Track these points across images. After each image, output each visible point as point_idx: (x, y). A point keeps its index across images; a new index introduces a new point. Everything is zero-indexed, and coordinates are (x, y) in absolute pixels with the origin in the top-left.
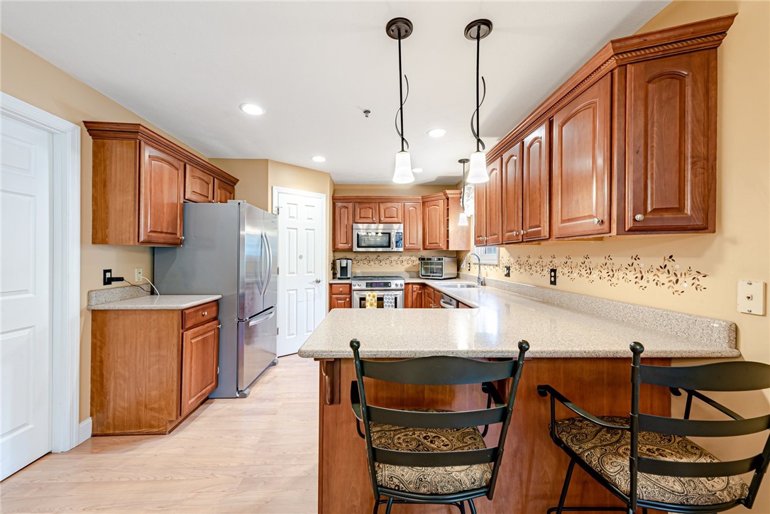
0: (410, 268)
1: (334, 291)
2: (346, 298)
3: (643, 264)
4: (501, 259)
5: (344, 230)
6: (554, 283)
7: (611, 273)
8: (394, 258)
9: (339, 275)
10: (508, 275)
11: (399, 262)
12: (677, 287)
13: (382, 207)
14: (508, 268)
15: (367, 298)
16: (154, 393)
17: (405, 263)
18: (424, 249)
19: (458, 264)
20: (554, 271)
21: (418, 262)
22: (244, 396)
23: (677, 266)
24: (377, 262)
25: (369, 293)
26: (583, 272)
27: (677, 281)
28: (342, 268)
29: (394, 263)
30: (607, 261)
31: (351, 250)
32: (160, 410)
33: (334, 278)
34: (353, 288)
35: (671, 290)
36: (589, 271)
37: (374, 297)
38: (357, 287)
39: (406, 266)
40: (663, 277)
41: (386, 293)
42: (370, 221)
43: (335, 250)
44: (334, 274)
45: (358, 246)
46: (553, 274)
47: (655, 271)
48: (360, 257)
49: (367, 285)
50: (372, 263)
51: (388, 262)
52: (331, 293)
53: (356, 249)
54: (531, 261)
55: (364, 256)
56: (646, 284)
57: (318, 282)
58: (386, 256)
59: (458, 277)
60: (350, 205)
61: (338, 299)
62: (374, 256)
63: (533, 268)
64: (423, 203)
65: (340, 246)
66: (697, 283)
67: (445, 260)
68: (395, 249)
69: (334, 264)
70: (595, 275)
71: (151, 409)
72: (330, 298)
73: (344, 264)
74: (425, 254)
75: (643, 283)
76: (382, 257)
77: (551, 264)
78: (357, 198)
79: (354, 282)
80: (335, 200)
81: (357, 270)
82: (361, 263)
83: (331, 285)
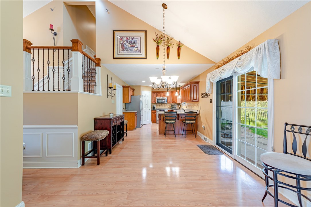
2: (155, 114)
5: (154, 99)
8: (165, 105)
9: (153, 109)
10: (187, 108)
13: (163, 93)
16: (132, 124)
18: (172, 103)
19: (180, 106)
21: (171, 106)
22: (141, 128)
28: (154, 107)
31: (156, 103)
32: (132, 127)
33: (152, 109)
39: (168, 106)
42: (160, 96)
43: (152, 103)
44: (152, 108)
45: (157, 102)
48: (157, 105)
49: (160, 111)
52: (152, 112)
53: (157, 103)
55: (158, 104)
57: (149, 110)
58: (163, 104)
59: (180, 109)
60: (155, 93)
61: (153, 114)
62: (161, 104)
64: (172, 93)
65: (153, 102)
67: (177, 105)
68: (166, 103)
69: (152, 106)
71: (131, 127)
72: (152, 113)
73: (154, 106)
74: (172, 104)
76: (162, 105)
78: (157, 92)
79: (157, 110)
80: (152, 92)
81: (156, 107)
82: (158, 106)
83: (152, 111)
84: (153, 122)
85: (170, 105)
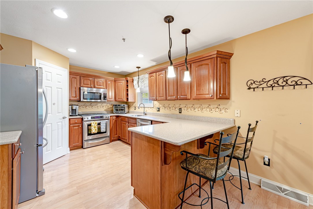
0: (107, 109)
1: (71, 122)
2: (79, 126)
3: (211, 107)
4: (154, 105)
5: (74, 90)
6: (181, 113)
7: (202, 109)
8: (99, 105)
9: (71, 114)
10: (159, 111)
11: (101, 107)
12: (221, 112)
13: (96, 80)
14: (159, 109)
15: (92, 124)
17: (104, 107)
18: (115, 101)
19: (129, 107)
20: (181, 109)
23: (221, 107)
24: (90, 107)
25: (93, 122)
26: (192, 109)
27: (221, 111)
28: (73, 110)
29: (99, 107)
30: (200, 106)
31: (80, 101)
33: (69, 116)
34: (84, 120)
35: (219, 113)
36: (194, 109)
37: (96, 123)
38: (86, 119)
39: (105, 108)
40: (217, 110)
41: (102, 121)
42: (89, 86)
43: (71, 100)
45: (84, 99)
46: (180, 110)
47: (215, 108)
48: (83, 104)
49: (92, 118)
50: (87, 107)
51: (96, 106)
52: (70, 124)
53: (82, 100)
54: (170, 106)
56: (213, 112)
57: (64, 118)
58: (95, 104)
60: (78, 77)
61: (74, 126)
62: (89, 104)
63: (171, 108)
64: (115, 81)
65: (73, 98)
66: (226, 111)
67: (126, 106)
68: (103, 101)
69: (70, 107)
70: (196, 110)
72: (70, 126)
75: (212, 111)
76: (93, 104)
77: (179, 107)
78: (82, 74)
79: (84, 117)
80: (71, 73)
81: (79, 111)
82: (81, 107)
83: (70, 119)
84: (72, 148)
85: (108, 105)
